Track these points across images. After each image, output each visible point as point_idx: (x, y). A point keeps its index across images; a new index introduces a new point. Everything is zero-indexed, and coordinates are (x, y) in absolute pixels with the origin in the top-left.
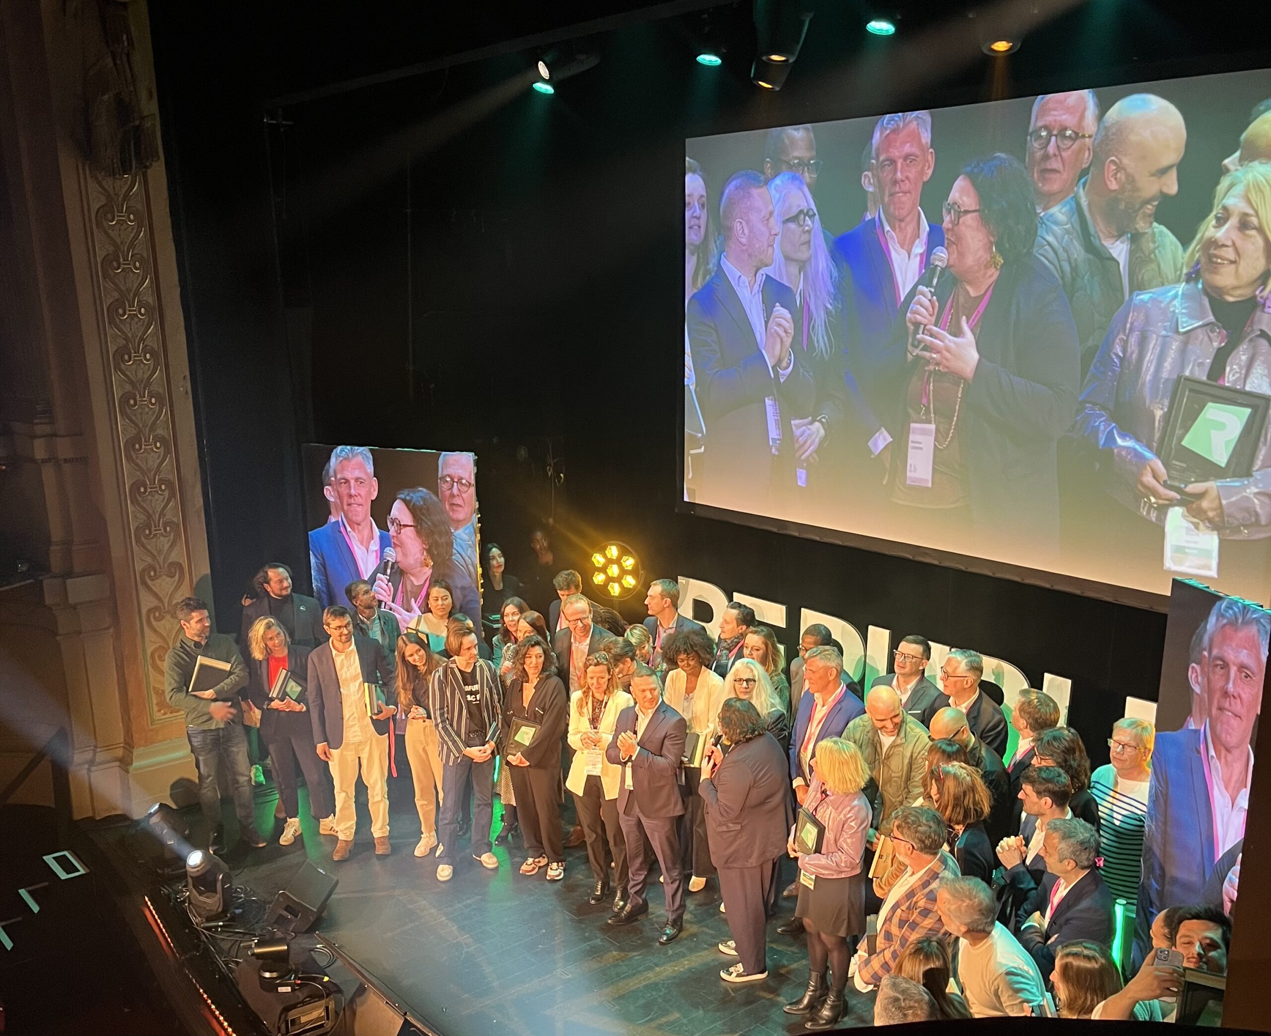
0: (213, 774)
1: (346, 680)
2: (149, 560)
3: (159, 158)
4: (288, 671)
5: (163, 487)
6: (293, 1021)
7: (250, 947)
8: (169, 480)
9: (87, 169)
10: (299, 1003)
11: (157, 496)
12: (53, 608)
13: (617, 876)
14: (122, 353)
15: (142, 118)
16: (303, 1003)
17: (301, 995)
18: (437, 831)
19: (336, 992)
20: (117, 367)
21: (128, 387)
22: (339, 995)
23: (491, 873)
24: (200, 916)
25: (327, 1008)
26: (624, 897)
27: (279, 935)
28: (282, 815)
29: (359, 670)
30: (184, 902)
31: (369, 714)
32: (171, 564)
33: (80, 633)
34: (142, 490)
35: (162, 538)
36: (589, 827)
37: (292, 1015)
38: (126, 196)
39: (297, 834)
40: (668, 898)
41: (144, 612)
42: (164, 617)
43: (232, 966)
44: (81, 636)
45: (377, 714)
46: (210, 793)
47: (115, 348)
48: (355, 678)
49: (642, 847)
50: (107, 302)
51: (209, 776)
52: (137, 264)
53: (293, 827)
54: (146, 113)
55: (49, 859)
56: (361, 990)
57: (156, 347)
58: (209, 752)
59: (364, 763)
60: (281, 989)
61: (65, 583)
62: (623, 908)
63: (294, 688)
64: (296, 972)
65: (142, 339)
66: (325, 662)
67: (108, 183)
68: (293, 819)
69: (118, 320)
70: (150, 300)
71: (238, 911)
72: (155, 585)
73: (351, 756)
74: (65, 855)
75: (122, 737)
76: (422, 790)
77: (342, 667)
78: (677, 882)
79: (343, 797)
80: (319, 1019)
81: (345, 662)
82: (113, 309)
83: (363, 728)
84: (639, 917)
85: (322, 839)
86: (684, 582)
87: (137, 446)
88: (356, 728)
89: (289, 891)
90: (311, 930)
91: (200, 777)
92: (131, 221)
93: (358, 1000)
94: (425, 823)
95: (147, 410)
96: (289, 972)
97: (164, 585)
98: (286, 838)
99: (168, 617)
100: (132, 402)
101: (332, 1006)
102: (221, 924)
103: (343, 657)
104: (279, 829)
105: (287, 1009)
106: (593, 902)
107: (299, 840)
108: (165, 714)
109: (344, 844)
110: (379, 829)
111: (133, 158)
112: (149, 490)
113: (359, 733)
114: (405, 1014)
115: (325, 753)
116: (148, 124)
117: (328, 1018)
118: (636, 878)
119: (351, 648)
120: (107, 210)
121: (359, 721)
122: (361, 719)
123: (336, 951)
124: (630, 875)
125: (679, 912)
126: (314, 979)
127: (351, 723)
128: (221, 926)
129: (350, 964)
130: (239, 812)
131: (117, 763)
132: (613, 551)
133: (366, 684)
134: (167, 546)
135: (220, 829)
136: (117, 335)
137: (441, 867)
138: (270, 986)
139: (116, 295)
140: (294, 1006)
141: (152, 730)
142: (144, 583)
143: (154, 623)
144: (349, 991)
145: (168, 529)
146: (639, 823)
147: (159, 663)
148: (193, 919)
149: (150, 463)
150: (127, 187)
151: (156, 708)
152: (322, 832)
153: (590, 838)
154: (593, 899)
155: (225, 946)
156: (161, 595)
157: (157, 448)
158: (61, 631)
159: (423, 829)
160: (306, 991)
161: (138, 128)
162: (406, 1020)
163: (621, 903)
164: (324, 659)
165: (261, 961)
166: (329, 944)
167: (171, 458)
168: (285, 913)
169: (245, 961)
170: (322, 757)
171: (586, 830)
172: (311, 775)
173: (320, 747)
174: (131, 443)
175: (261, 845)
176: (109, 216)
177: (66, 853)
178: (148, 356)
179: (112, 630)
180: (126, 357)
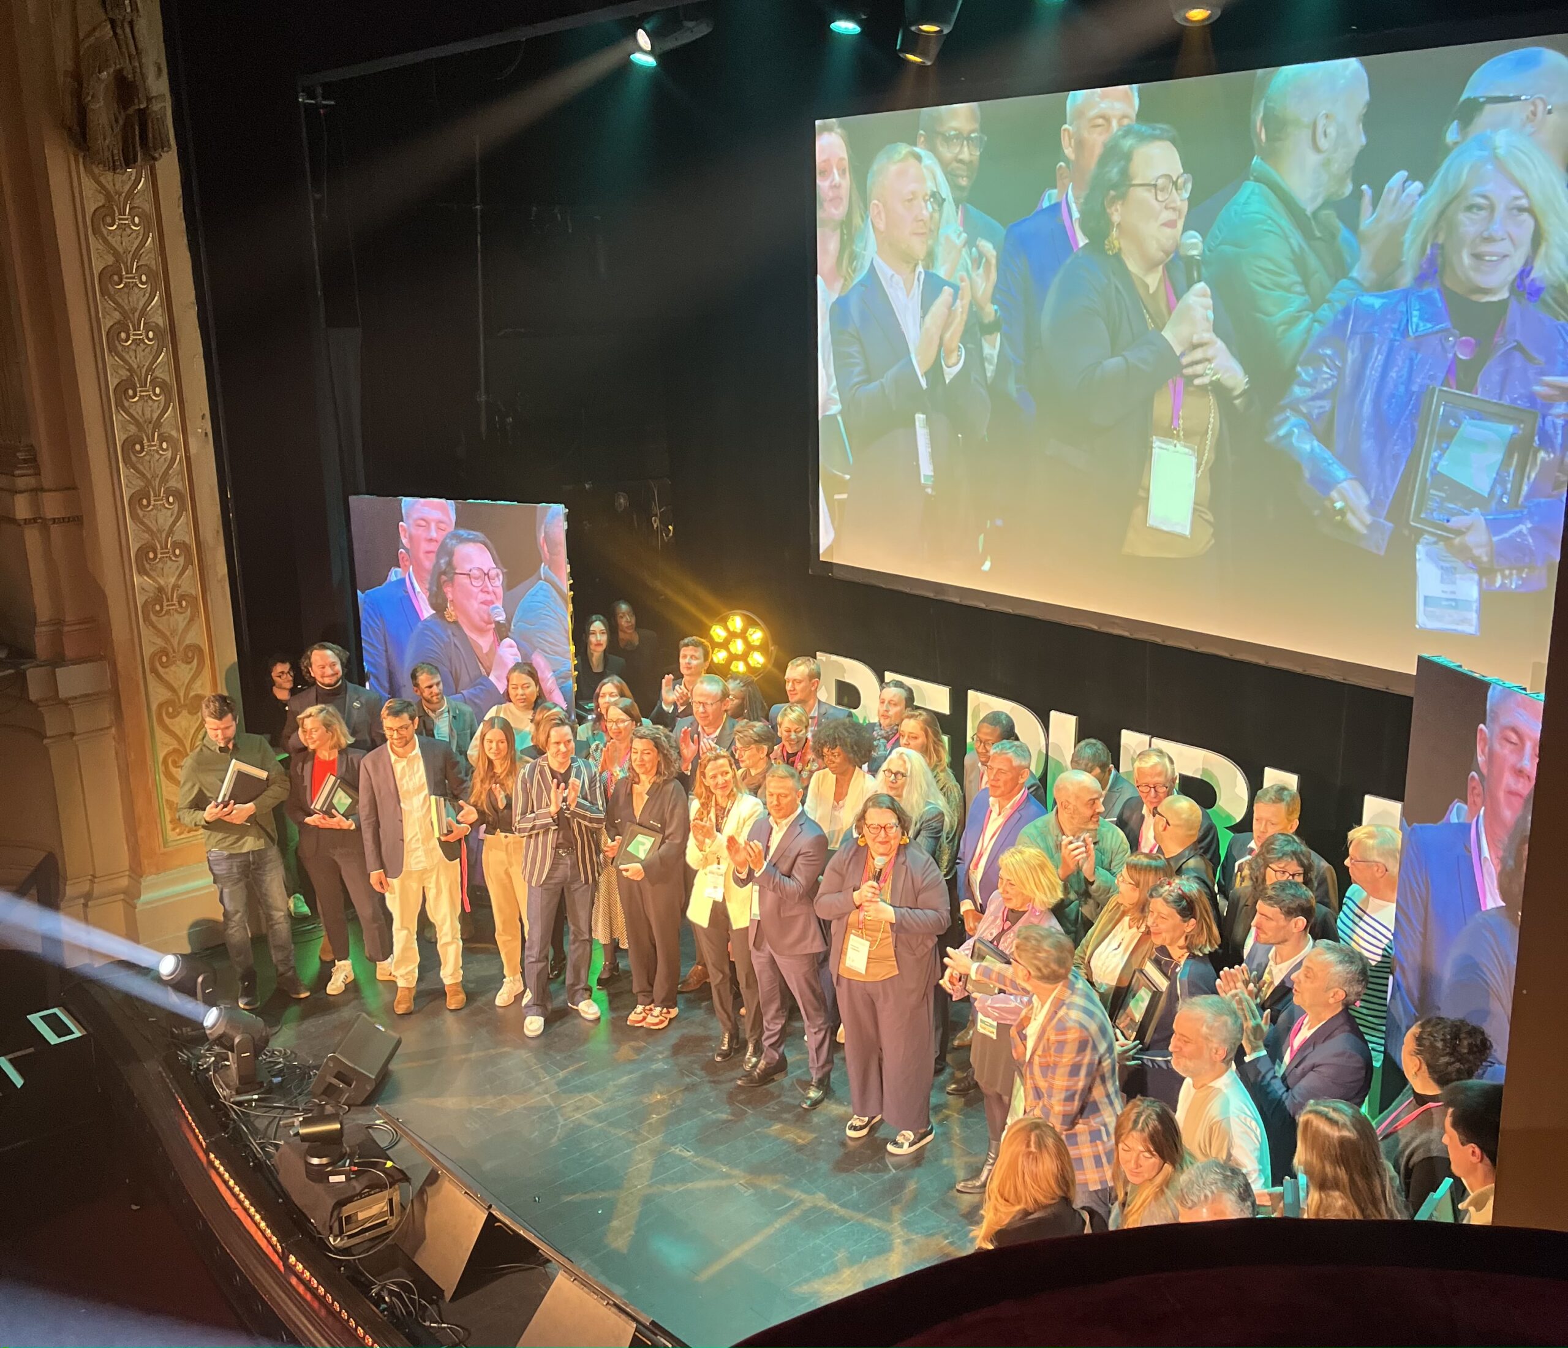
0: (241, 910)
1: (408, 792)
2: (160, 642)
3: (169, 146)
4: (337, 778)
5: (177, 552)
6: (348, 1218)
7: (292, 1125)
8: (184, 543)
9: (81, 160)
10: (357, 1195)
11: (169, 563)
12: (40, 704)
13: (748, 1027)
14: (125, 388)
15: (149, 100)
16: (361, 1195)
17: (358, 1186)
18: (523, 974)
19: (400, 1180)
20: (119, 404)
21: (133, 429)
22: (406, 1184)
23: (590, 1024)
24: (228, 1086)
25: (391, 1200)
26: (758, 1051)
27: (329, 1109)
28: (328, 958)
29: (424, 779)
30: (208, 1070)
31: (437, 835)
32: (188, 646)
33: (72, 734)
34: (151, 555)
35: (176, 615)
36: (713, 965)
37: (347, 1210)
38: (130, 195)
39: (348, 981)
40: (812, 1054)
41: (154, 707)
42: (179, 713)
43: (271, 1149)
44: (75, 738)
45: (447, 835)
46: (238, 933)
47: (116, 382)
48: (419, 790)
49: (777, 990)
50: (107, 324)
51: (237, 912)
52: (144, 278)
53: (342, 973)
54: (154, 94)
55: (35, 1019)
56: (433, 1178)
57: (167, 379)
58: (236, 883)
59: (430, 896)
60: (333, 1179)
61: (54, 674)
62: (755, 1066)
63: (342, 800)
64: (351, 1156)
65: (150, 370)
66: (381, 769)
67: (107, 178)
68: (343, 962)
69: (120, 348)
70: (160, 322)
71: (278, 1080)
72: (169, 674)
73: (415, 886)
74: (55, 1014)
75: (127, 864)
76: (504, 923)
77: (403, 776)
78: (823, 1033)
79: (403, 936)
80: (382, 1214)
81: (407, 770)
82: (113, 334)
83: (428, 852)
84: (775, 1077)
85: (380, 986)
86: (824, 659)
87: (145, 502)
88: (420, 853)
89: (341, 1053)
90: (369, 1101)
91: (226, 914)
92: (136, 226)
93: (429, 1190)
94: (508, 963)
95: (157, 456)
96: (342, 1157)
97: (180, 673)
98: (335, 987)
99: (185, 713)
100: (138, 447)
101: (396, 1199)
102: (256, 1097)
103: (404, 763)
104: (325, 975)
105: (340, 1204)
106: (719, 1059)
107: (353, 988)
108: (180, 834)
109: (407, 992)
110: (450, 972)
111: (138, 149)
112: (159, 556)
113: (423, 859)
114: (490, 1207)
115: (381, 883)
116: (156, 107)
117: (392, 1214)
118: (773, 1026)
119: (414, 753)
120: (105, 213)
121: (423, 844)
122: (427, 839)
123: (399, 1129)
124: (765, 1023)
125: (826, 1069)
126: (374, 1165)
127: (413, 846)
128: (255, 1100)
129: (420, 1146)
130: (276, 956)
131: (122, 896)
132: (736, 622)
133: (433, 798)
134: (182, 625)
135: (249, 976)
136: (119, 366)
137: (528, 1019)
138: (319, 1175)
139: (117, 315)
140: (350, 1200)
141: (164, 854)
142: (154, 670)
143: (167, 721)
144: (418, 1180)
145: (184, 603)
146: (773, 962)
147: (173, 770)
148: (219, 1091)
149: (161, 521)
150: (130, 183)
151: (169, 826)
152: (378, 977)
153: (715, 979)
154: (719, 1055)
155: (261, 1124)
156: (176, 686)
157: (170, 504)
158: (49, 734)
159: (506, 972)
160: (365, 1180)
161: (143, 114)
162: (490, 1214)
163: (754, 1060)
164: (380, 765)
165: (307, 1144)
166: (391, 1120)
167: (187, 516)
168: (335, 1081)
169: (286, 1142)
170: (377, 888)
171: (711, 969)
172: (364, 909)
173: (375, 876)
174: (137, 499)
175: (303, 996)
176: (109, 220)
177: (56, 1010)
178: (158, 390)
179: (113, 730)
180: (131, 392)
